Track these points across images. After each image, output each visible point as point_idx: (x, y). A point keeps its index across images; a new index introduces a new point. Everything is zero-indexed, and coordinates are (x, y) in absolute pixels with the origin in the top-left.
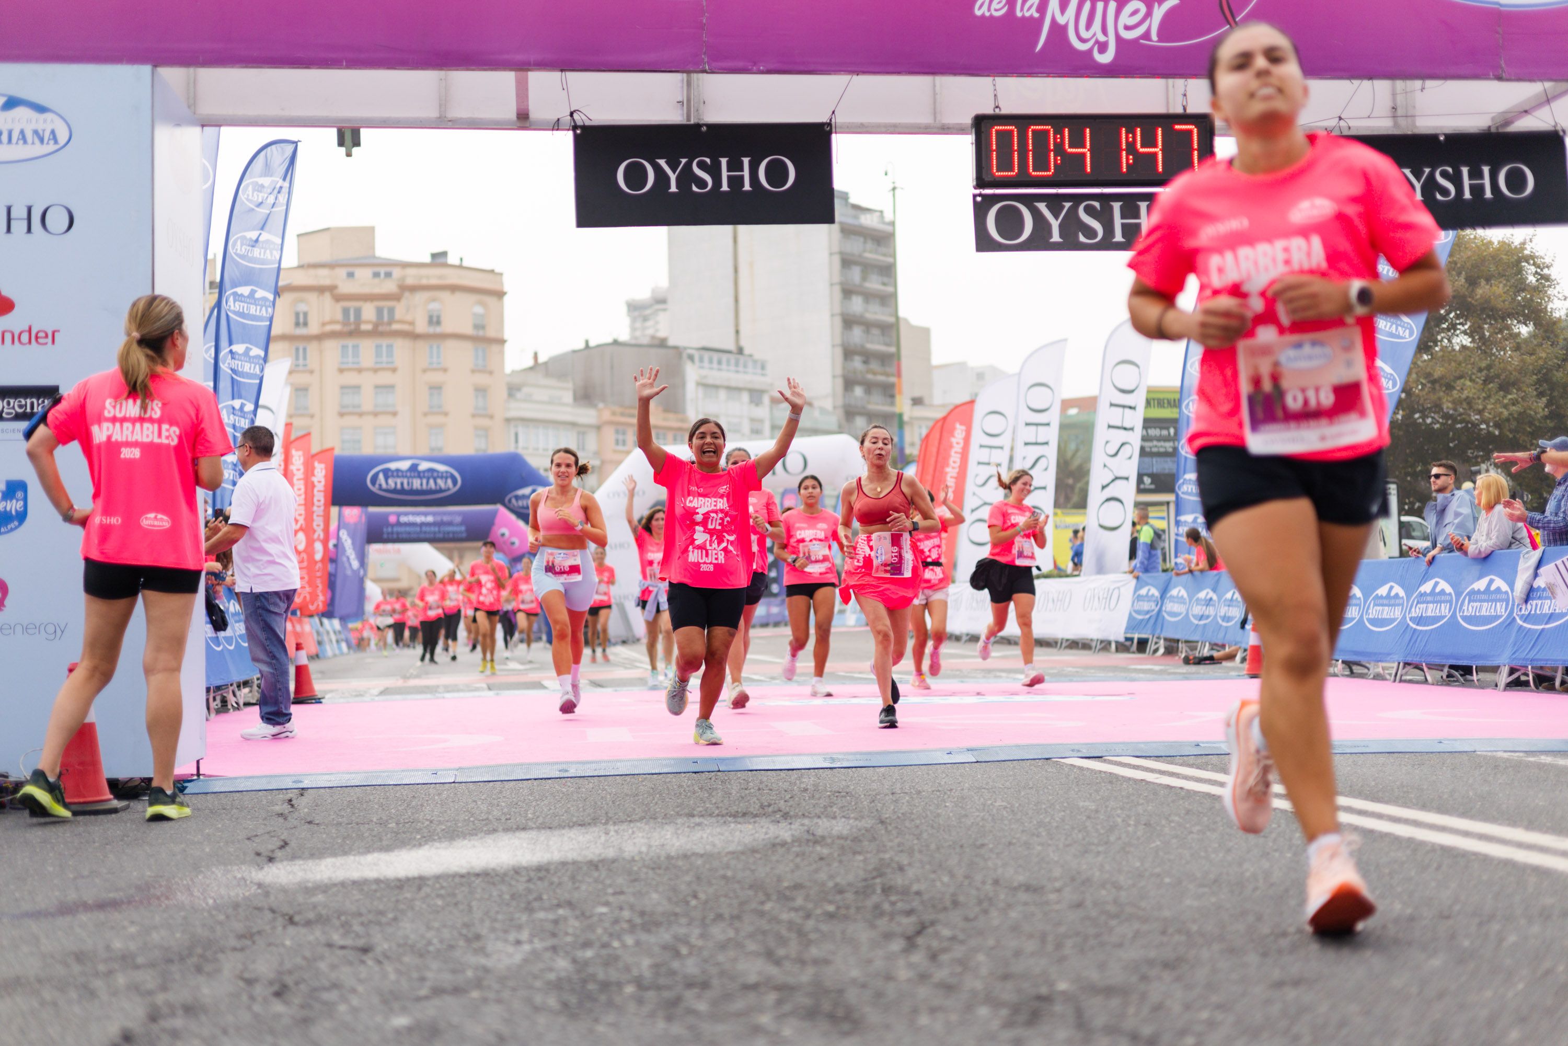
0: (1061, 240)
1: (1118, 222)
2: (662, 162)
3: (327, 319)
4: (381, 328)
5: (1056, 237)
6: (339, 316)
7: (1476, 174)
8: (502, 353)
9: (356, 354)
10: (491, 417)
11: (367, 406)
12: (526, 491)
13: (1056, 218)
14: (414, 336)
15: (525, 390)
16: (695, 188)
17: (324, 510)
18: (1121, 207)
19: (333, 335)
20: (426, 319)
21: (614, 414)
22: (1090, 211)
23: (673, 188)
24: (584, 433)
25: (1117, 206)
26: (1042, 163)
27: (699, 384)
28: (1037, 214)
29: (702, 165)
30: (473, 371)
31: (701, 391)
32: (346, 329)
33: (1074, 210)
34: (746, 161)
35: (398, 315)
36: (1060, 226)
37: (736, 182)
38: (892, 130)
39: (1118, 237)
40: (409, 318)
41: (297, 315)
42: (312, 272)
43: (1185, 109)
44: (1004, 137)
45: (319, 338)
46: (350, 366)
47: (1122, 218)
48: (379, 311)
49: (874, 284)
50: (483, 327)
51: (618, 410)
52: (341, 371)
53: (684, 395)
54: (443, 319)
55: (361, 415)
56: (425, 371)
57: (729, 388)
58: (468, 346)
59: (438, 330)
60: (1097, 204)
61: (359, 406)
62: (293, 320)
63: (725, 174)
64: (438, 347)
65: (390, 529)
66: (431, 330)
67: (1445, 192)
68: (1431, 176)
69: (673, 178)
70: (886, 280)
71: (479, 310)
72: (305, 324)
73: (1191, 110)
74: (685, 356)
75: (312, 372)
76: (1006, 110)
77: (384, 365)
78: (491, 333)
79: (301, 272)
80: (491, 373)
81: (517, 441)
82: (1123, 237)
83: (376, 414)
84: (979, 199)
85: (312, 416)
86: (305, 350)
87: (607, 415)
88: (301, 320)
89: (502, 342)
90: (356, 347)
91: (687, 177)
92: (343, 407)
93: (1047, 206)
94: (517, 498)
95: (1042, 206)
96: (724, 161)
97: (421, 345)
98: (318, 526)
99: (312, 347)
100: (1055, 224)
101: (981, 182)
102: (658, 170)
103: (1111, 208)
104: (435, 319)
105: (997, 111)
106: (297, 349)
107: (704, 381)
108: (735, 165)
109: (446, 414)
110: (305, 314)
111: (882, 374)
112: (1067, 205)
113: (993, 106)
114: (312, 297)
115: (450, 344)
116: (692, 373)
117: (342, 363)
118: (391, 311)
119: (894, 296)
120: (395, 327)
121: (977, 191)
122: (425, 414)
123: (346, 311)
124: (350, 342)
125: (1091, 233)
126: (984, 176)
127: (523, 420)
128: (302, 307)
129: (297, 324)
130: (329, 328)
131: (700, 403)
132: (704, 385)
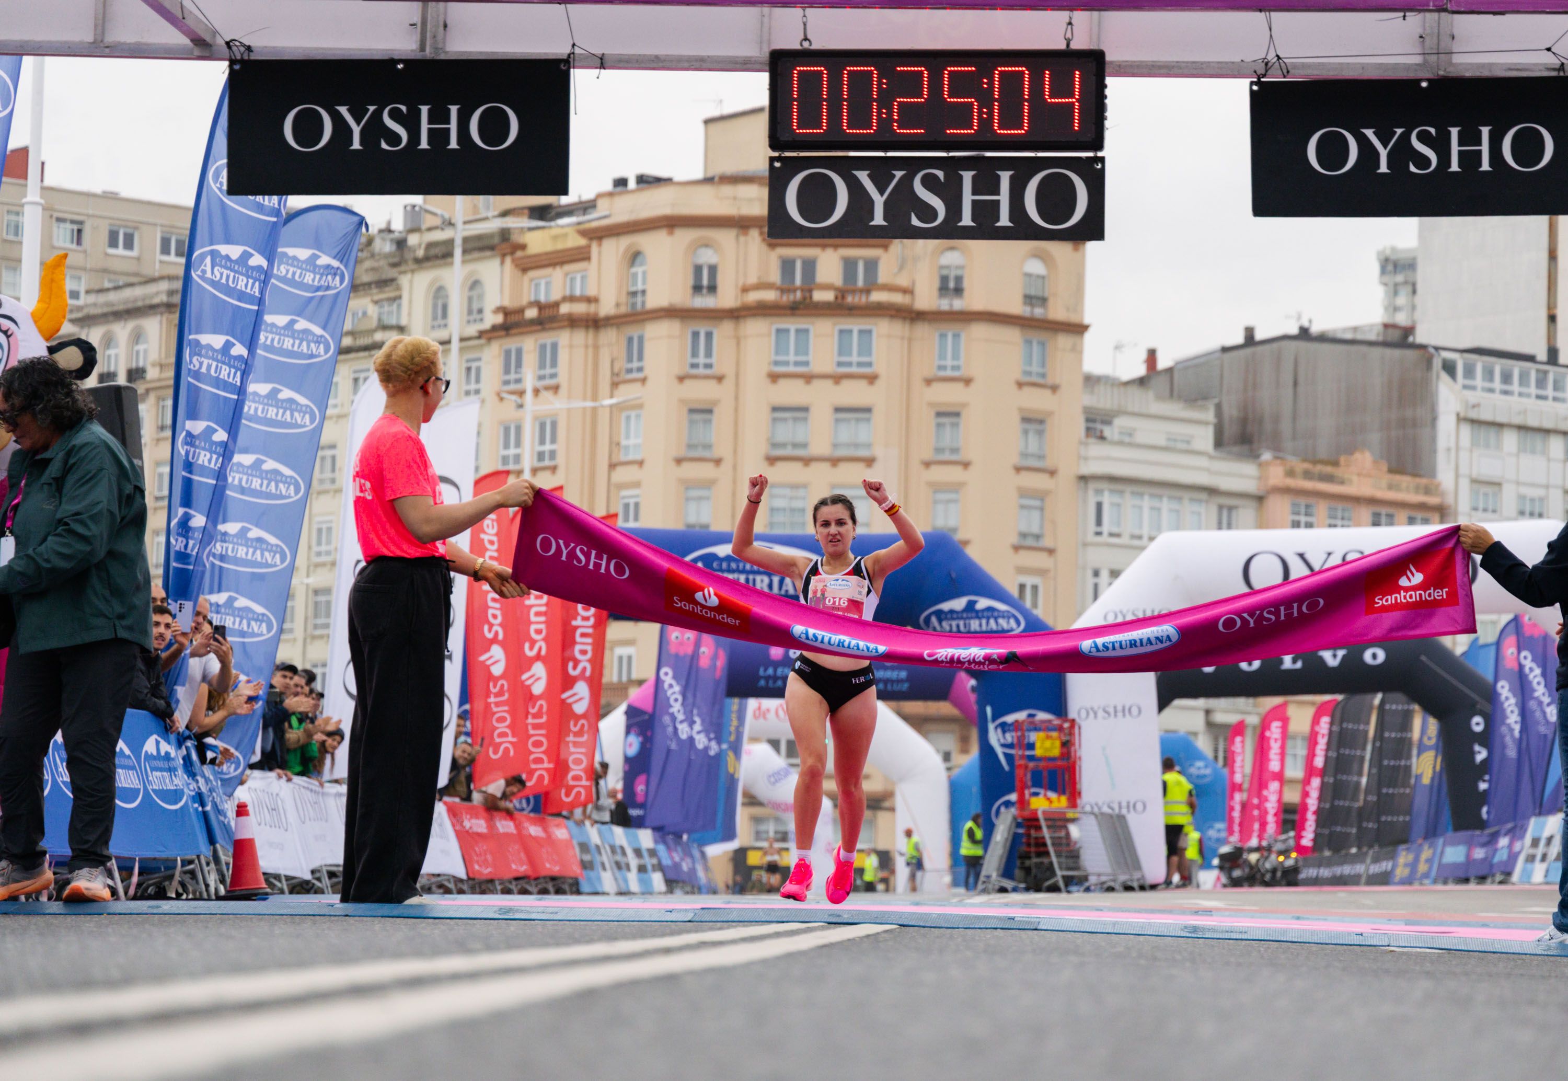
0: (885, 224)
1: (968, 197)
2: (343, 110)
3: (752, 279)
4: (850, 299)
5: (879, 219)
6: (775, 276)
7: (1470, 137)
8: (1078, 351)
9: (802, 348)
10: (1052, 473)
11: (820, 447)
12: (958, 604)
13: (882, 193)
14: (913, 316)
15: (1119, 422)
16: (384, 146)
17: (594, 627)
18: (974, 177)
19: (762, 310)
20: (937, 284)
21: (1290, 473)
22: (930, 183)
23: (356, 145)
24: (1231, 509)
25: (967, 177)
26: (860, 117)
27: (1461, 419)
28: (855, 188)
29: (396, 115)
30: (1020, 385)
31: (1466, 430)
32: (786, 299)
33: (907, 182)
34: (454, 109)
35: (883, 276)
36: (886, 204)
37: (438, 137)
38: (697, 65)
39: (967, 220)
40: (903, 281)
41: (698, 269)
42: (727, 190)
43: (1068, 45)
44: (810, 82)
45: (736, 314)
46: (792, 369)
47: (975, 192)
48: (849, 266)
50: (1043, 301)
51: (1301, 466)
52: (774, 377)
53: (1433, 439)
54: (966, 284)
55: (807, 461)
56: (929, 382)
57: (1521, 428)
58: (1013, 335)
59: (958, 304)
60: (940, 174)
61: (804, 445)
62: (690, 282)
63: (425, 126)
64: (956, 336)
65: (770, 671)
66: (944, 305)
67: (1423, 161)
68: (1406, 137)
69: (356, 130)
71: (1036, 267)
72: (712, 289)
73: (1075, 45)
74: (1437, 363)
75: (720, 379)
76: (816, 46)
77: (854, 370)
78: (1057, 312)
79: (708, 190)
80: (1054, 388)
81: (1099, 522)
82: (973, 220)
83: (835, 461)
84: (777, 165)
85: (718, 462)
86: (709, 335)
87: (1277, 476)
88: (705, 282)
89: (1079, 329)
90: (802, 333)
91: (374, 131)
92: (775, 445)
93: (869, 176)
94: (940, 615)
95: (863, 176)
96: (424, 109)
97: (923, 330)
98: (584, 652)
99: (723, 332)
100: (879, 201)
101: (774, 143)
102: (338, 120)
103: (961, 177)
104: (952, 285)
105: (806, 45)
106: (696, 335)
107: (1473, 415)
108: (439, 116)
109: (966, 465)
110: (713, 269)
112: (899, 174)
113: (802, 37)
114: (726, 237)
115: (979, 331)
116: (1450, 398)
117: (776, 363)
118: (872, 266)
120: (877, 297)
121: (776, 154)
122: (927, 464)
123: (787, 266)
124: (792, 325)
125: (928, 213)
126: (778, 135)
127: (1112, 479)
128: (707, 257)
129: (697, 288)
130: (753, 297)
131: (1464, 455)
132: (1473, 422)
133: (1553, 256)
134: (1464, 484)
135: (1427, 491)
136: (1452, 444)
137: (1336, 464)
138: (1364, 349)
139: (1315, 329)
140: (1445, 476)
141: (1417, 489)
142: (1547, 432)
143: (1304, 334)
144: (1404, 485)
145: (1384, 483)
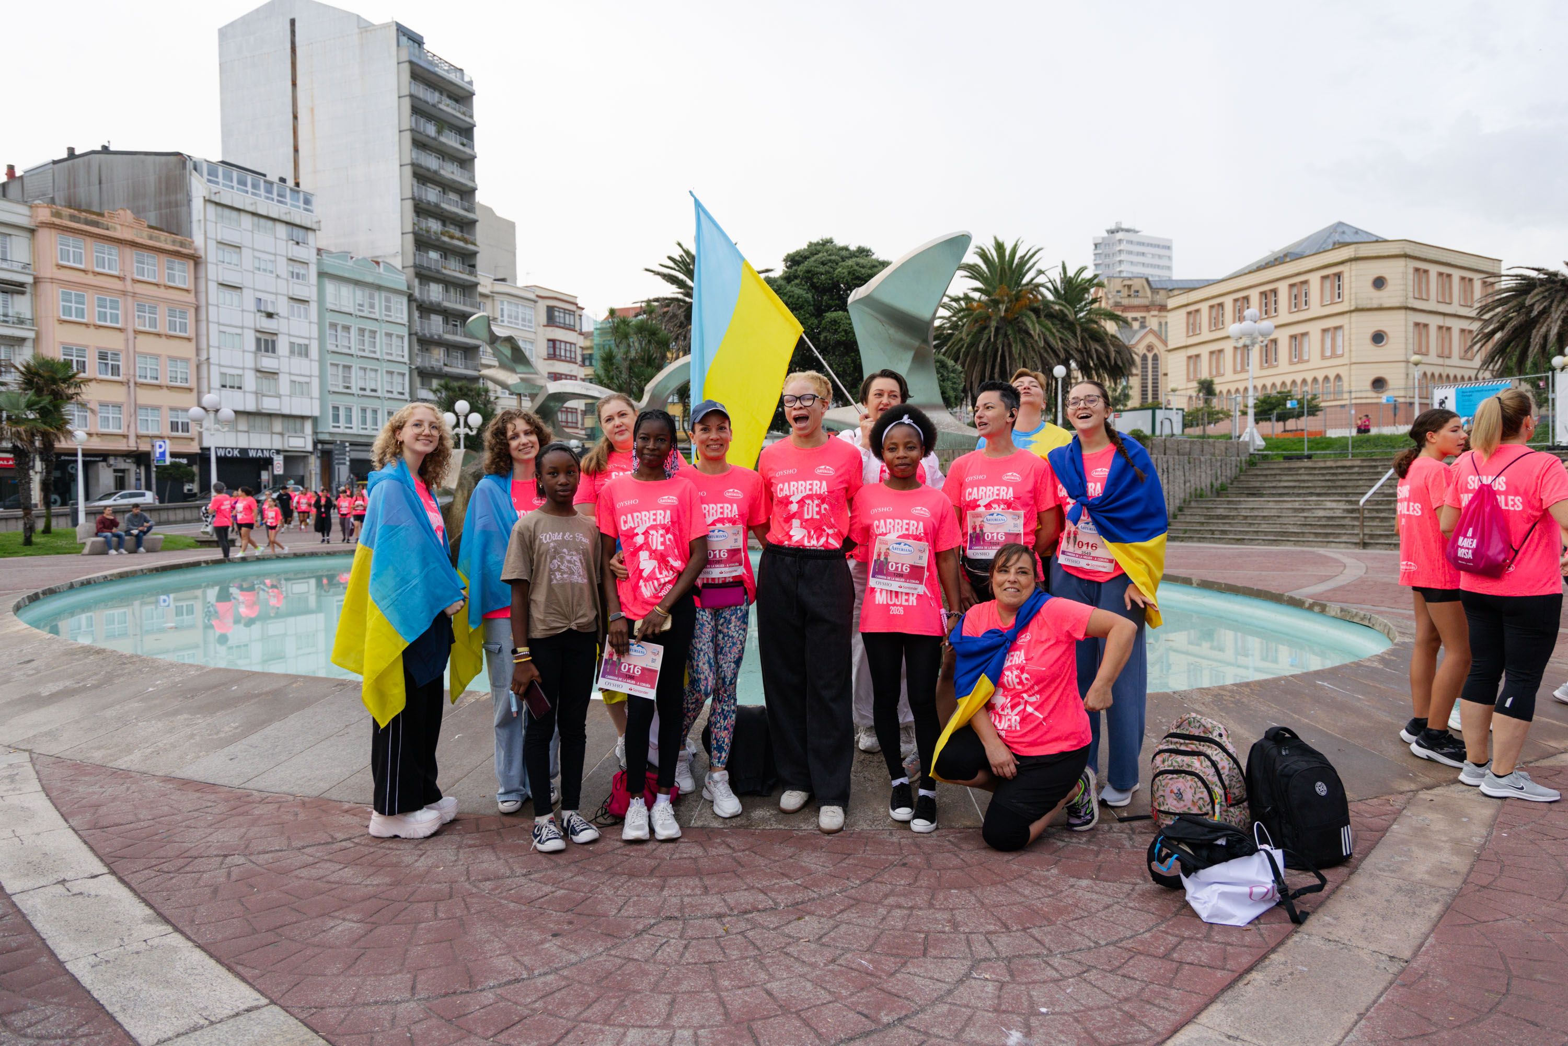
21: (56, 214)
27: (207, 201)
31: (211, 208)
49: (451, 140)
53: (190, 214)
57: (254, 214)
70: (465, 141)
74: (190, 165)
87: (44, 214)
107: (216, 199)
111: (458, 239)
116: (199, 187)
119: (472, 158)
131: (211, 226)
132: (217, 204)
133: (296, 150)
134: (212, 245)
135: (182, 244)
136: (202, 218)
137: (101, 215)
138: (142, 157)
139: (112, 148)
140: (198, 240)
141: (174, 242)
142: (274, 220)
143: (105, 149)
144: (163, 238)
145: (145, 234)
